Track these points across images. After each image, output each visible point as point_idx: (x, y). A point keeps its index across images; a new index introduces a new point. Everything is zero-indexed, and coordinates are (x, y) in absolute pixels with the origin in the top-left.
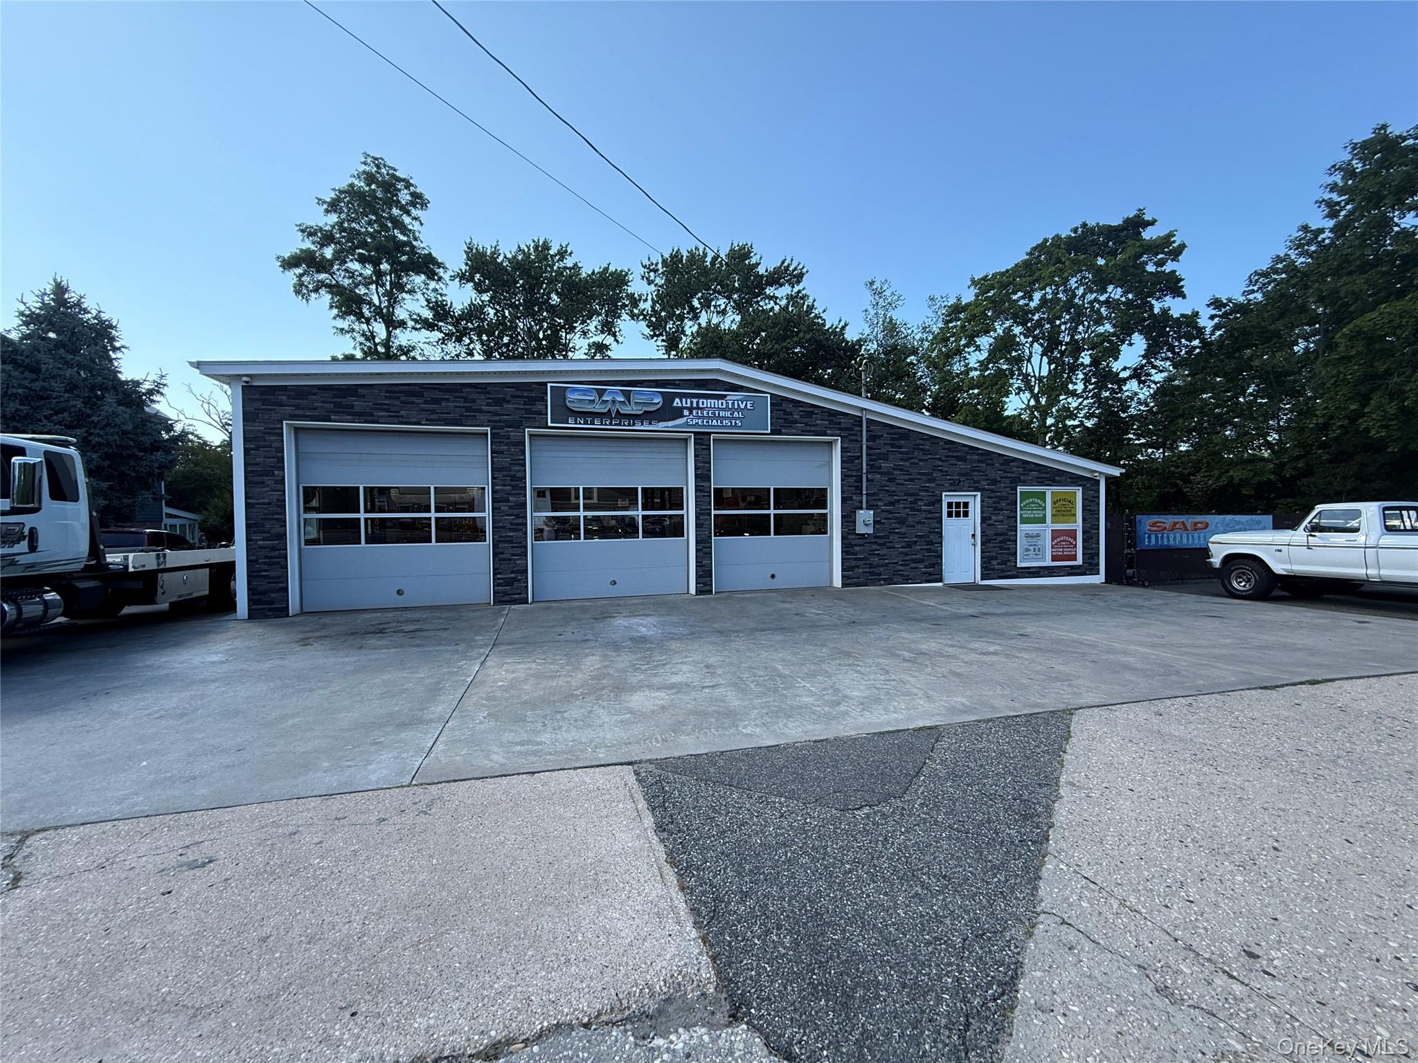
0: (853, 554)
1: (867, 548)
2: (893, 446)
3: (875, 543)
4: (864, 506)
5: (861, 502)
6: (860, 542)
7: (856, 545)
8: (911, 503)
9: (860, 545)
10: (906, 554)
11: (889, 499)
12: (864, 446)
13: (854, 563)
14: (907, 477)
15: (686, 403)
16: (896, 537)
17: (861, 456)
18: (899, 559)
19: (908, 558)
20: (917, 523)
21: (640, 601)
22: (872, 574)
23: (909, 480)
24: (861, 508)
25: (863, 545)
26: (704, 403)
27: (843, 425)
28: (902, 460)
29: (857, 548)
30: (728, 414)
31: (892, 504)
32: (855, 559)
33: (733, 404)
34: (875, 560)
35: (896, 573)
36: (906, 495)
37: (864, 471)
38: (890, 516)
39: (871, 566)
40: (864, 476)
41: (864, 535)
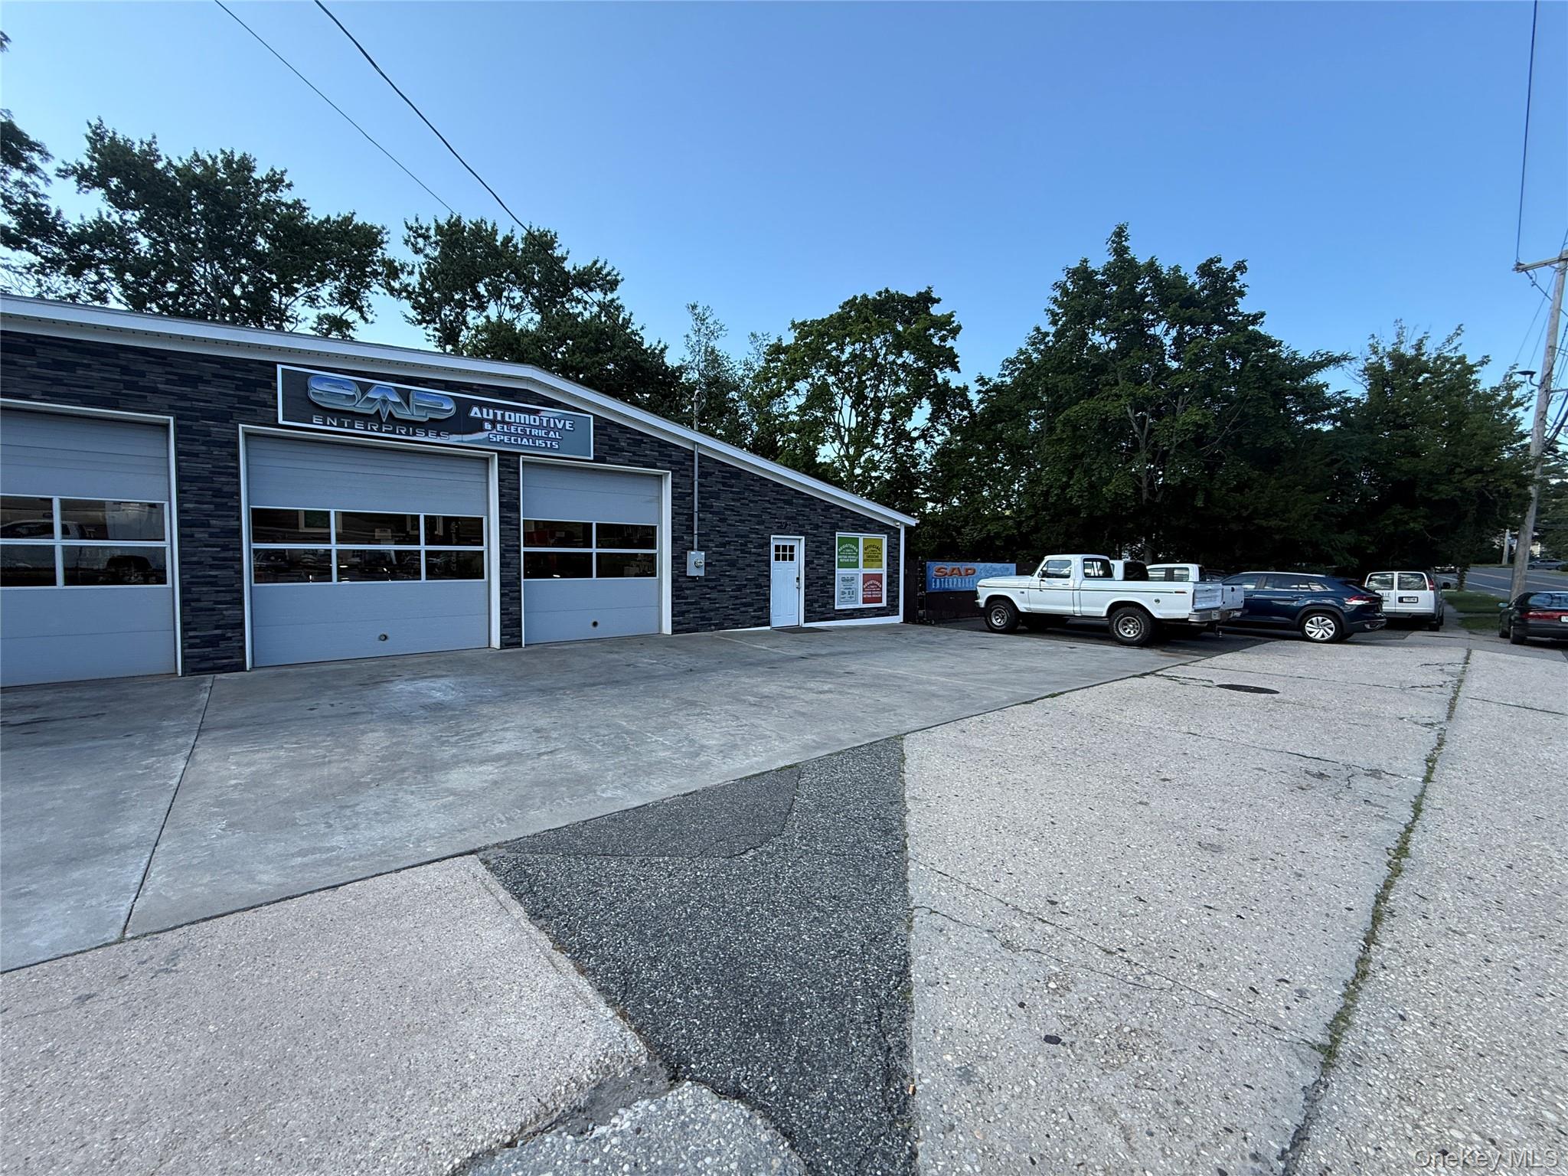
0: (683, 598)
1: (698, 591)
2: (724, 484)
3: (707, 586)
4: (696, 547)
5: (692, 542)
6: (691, 585)
7: (687, 589)
8: (741, 545)
9: (690, 589)
10: (737, 598)
11: (720, 539)
12: (696, 483)
13: (685, 608)
14: (738, 518)
15: (488, 414)
16: (727, 580)
17: (693, 493)
18: (729, 604)
19: (738, 601)
20: (749, 565)
21: (425, 659)
22: (703, 619)
23: (740, 521)
24: (692, 549)
25: (694, 589)
26: (510, 416)
27: (674, 458)
28: (733, 500)
29: (688, 592)
30: (542, 433)
31: (723, 545)
32: (685, 604)
33: (548, 421)
34: (706, 604)
35: (726, 617)
36: (736, 536)
37: (696, 509)
38: (721, 558)
39: (702, 610)
40: (696, 515)
41: (695, 577)
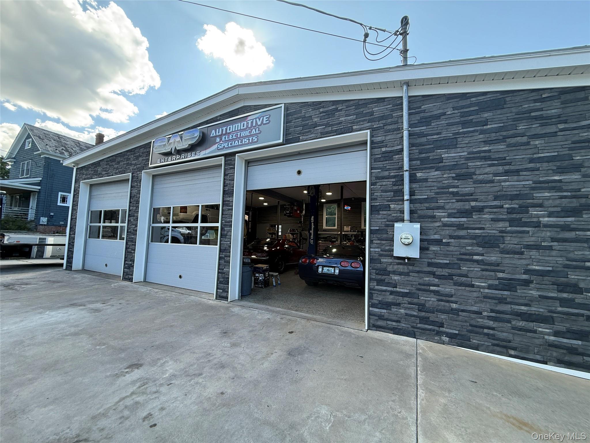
0: (388, 284)
1: (414, 278)
2: (464, 124)
3: (433, 274)
4: (406, 216)
5: (402, 212)
6: (401, 268)
7: (394, 273)
8: (511, 211)
9: (400, 274)
11: (459, 205)
13: (390, 298)
14: (501, 169)
15: (219, 132)
16: (477, 268)
22: (424, 320)
23: (507, 173)
24: (403, 220)
25: (407, 274)
26: (232, 128)
27: (376, 115)
28: (486, 142)
29: (396, 278)
30: (247, 133)
31: (467, 213)
32: (392, 293)
33: (252, 122)
34: (432, 300)
36: (496, 198)
37: (406, 167)
38: (462, 233)
39: (422, 307)
40: (406, 175)
41: (403, 259)
